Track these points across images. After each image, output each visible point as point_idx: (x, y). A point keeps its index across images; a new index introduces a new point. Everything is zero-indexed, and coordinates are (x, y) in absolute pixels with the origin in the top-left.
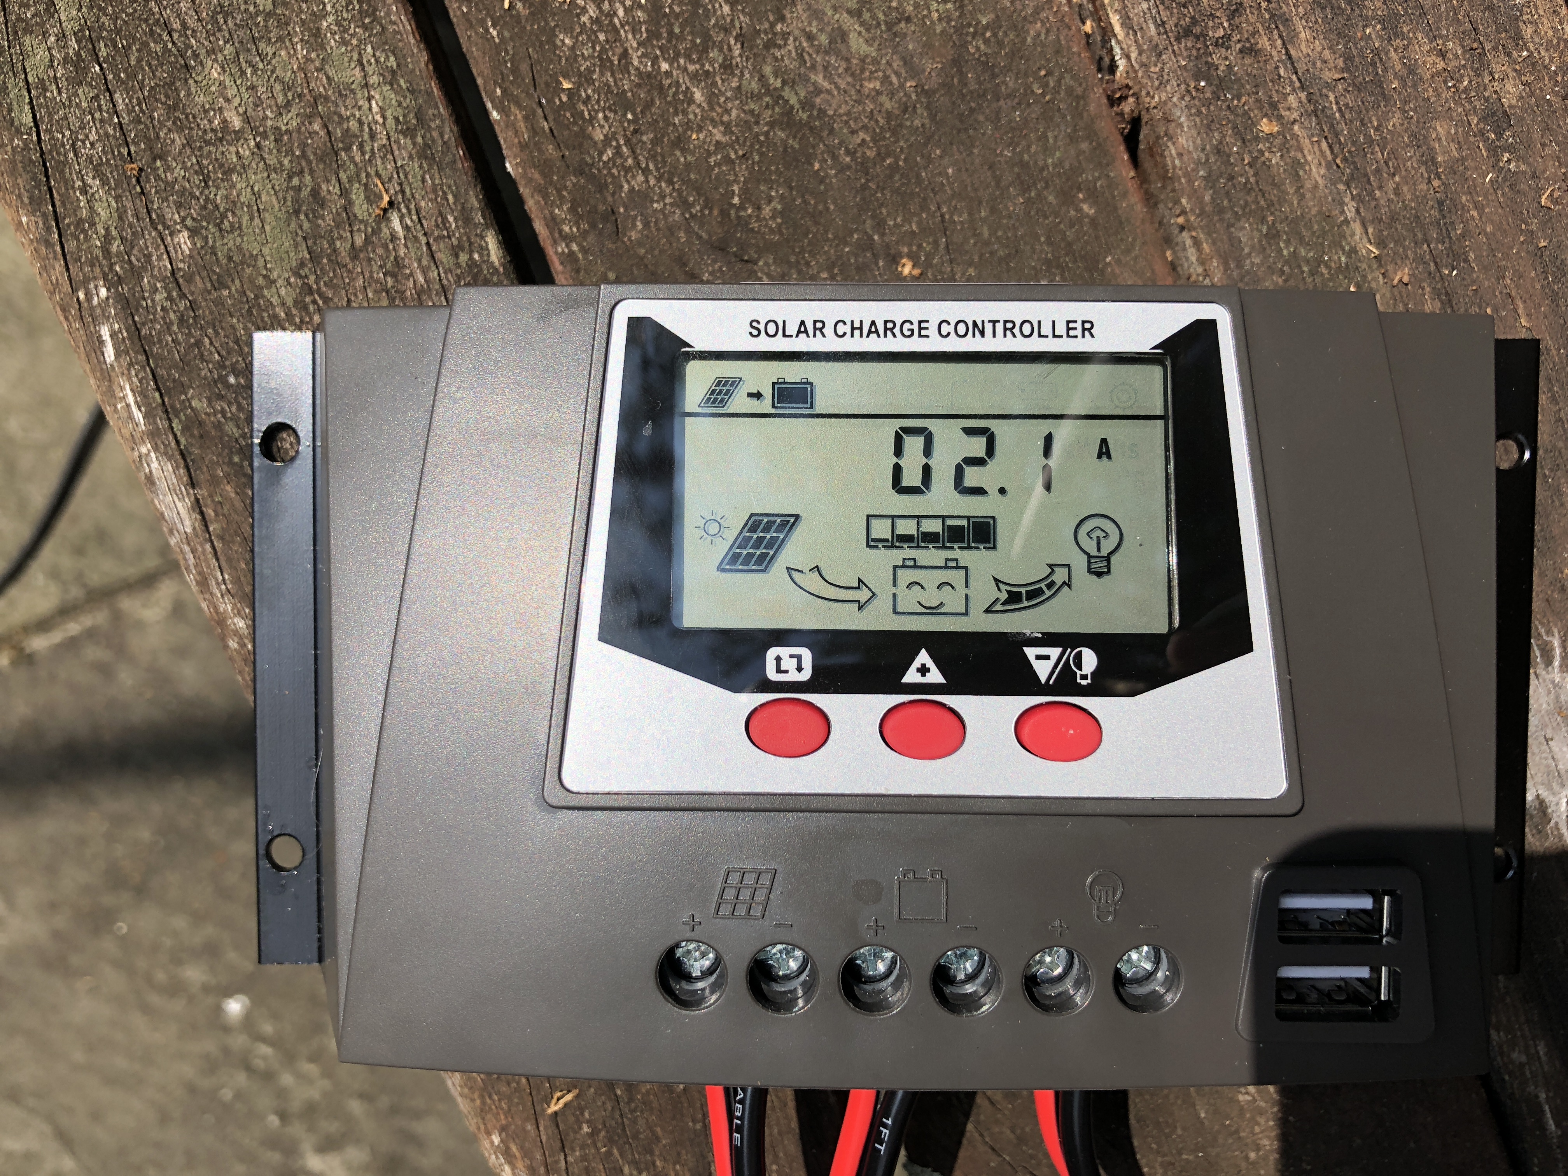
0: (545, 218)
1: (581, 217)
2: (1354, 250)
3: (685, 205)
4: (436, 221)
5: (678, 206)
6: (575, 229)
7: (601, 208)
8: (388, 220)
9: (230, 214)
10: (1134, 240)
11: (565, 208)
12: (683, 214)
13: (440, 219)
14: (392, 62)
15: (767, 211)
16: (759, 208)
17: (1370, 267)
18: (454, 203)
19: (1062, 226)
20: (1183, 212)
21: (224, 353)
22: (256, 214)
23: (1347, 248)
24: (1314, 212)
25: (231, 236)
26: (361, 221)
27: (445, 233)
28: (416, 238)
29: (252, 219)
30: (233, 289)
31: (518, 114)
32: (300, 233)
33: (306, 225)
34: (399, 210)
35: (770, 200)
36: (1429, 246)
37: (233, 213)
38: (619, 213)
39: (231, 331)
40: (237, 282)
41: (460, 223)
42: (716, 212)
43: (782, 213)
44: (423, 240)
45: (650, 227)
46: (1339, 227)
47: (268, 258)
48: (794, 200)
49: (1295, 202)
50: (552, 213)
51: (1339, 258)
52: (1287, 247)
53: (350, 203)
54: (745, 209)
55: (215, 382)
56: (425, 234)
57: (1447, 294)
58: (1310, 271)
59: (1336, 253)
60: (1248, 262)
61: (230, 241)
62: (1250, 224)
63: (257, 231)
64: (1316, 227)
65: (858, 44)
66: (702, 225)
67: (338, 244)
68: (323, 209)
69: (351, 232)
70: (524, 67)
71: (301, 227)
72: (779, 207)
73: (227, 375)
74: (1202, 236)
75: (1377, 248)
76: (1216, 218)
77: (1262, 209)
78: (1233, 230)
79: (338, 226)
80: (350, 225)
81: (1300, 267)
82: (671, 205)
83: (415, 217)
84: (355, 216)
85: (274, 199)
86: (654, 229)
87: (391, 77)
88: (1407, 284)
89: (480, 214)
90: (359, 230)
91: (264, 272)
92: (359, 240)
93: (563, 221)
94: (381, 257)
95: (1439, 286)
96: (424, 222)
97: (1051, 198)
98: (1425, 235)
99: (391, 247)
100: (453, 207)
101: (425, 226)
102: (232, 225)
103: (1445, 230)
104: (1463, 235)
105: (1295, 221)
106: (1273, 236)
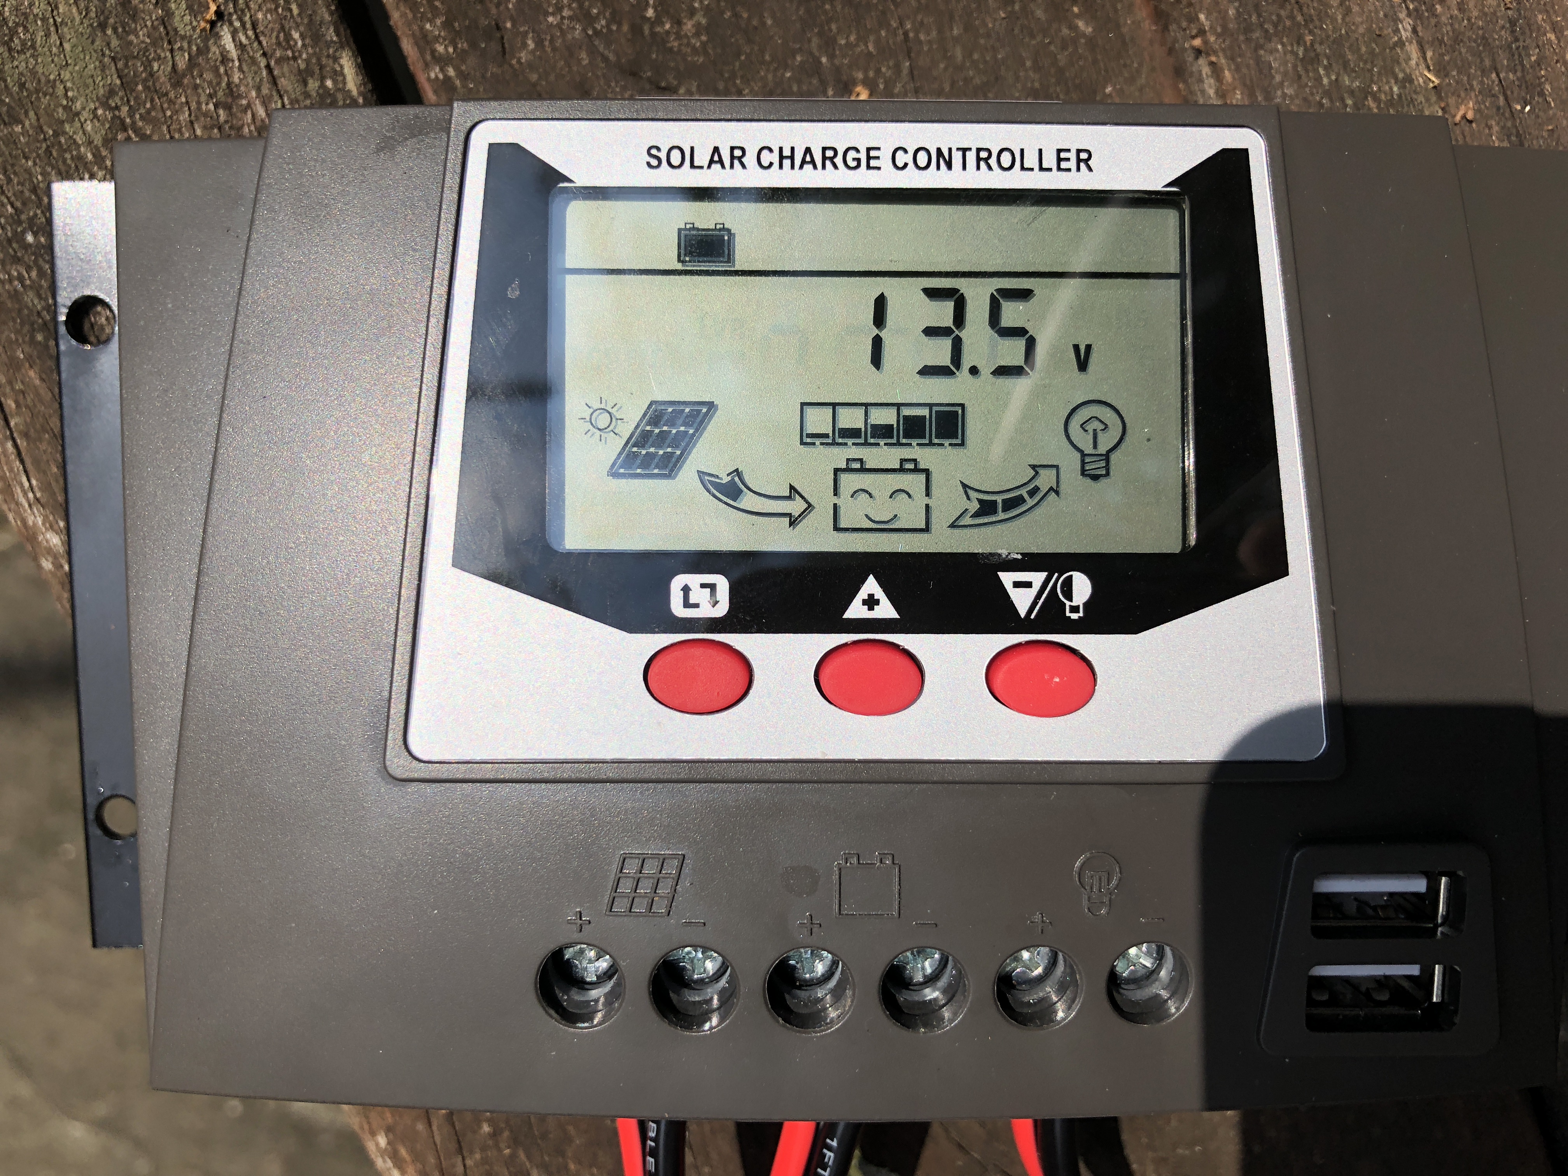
0: (413, 35)
1: (458, 33)
2: (1409, 79)
3: (588, 19)
4: (277, 37)
5: (579, 20)
6: (451, 50)
7: (484, 22)
8: (218, 37)
9: (20, 30)
10: (1141, 65)
11: (438, 22)
12: (584, 30)
13: (282, 35)
15: (689, 26)
16: (679, 23)
17: (1428, 100)
18: (299, 15)
19: (1052, 48)
20: (1201, 32)
21: (18, 204)
22: (52, 29)
23: (1401, 75)
24: (1361, 30)
25: (23, 57)
26: (183, 38)
27: (290, 53)
28: (253, 61)
29: (47, 35)
30: (27, 123)
32: (107, 52)
33: (115, 43)
34: (231, 24)
35: (692, 12)
36: (1498, 75)
37: (25, 27)
38: (506, 28)
39: (27, 176)
40: (32, 114)
41: (307, 41)
42: (625, 28)
43: (708, 29)
44: (263, 63)
45: (543, 46)
46: (1393, 48)
47: (69, 84)
48: (722, 13)
49: (1339, 17)
50: (422, 28)
51: (1391, 88)
52: (1328, 75)
53: (169, 14)
54: (662, 24)
55: (9, 241)
56: (264, 54)
57: (1518, 135)
58: (1355, 104)
59: (1388, 82)
60: (1279, 93)
61: (21, 63)
62: (1283, 45)
63: (54, 50)
64: (1364, 49)
66: (608, 44)
67: (156, 66)
68: (135, 21)
69: (172, 51)
71: (108, 44)
72: (704, 21)
73: (24, 232)
74: (1223, 61)
75: (1437, 76)
76: (1242, 38)
77: (1299, 25)
78: (1262, 52)
79: (154, 44)
80: (169, 42)
81: (1343, 100)
82: (570, 18)
83: (250, 33)
84: (175, 30)
85: (74, 10)
86: (549, 50)
88: (1470, 122)
89: (332, 29)
90: (181, 49)
91: (65, 102)
92: (182, 62)
93: (436, 39)
94: (210, 83)
95: (1509, 124)
96: (262, 38)
97: (1039, 13)
98: (1494, 60)
99: (222, 70)
100: (299, 20)
101: (264, 43)
102: (23, 43)
103: (1517, 55)
104: (1538, 63)
105: (1338, 42)
106: (1311, 60)
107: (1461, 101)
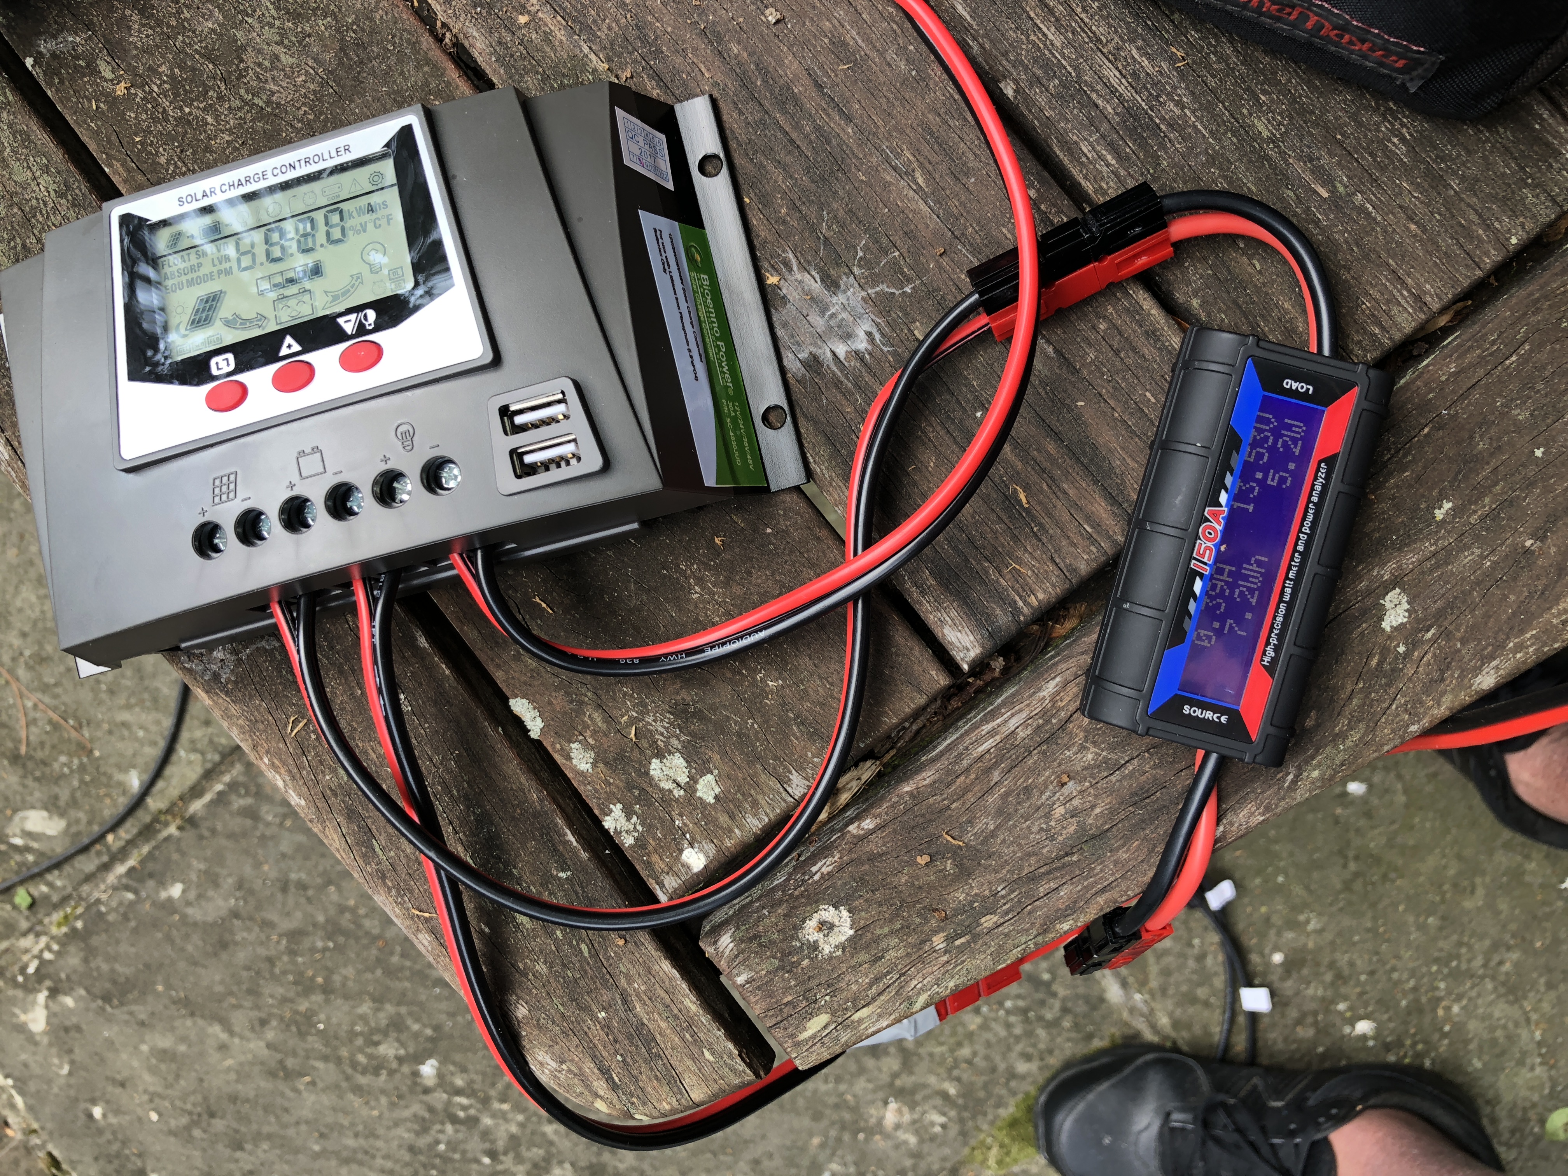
2: (595, 70)
14: (45, 161)
23: (591, 70)
31: (117, 165)
46: (583, 60)
51: (588, 77)
59: (585, 75)
64: (569, 65)
65: (286, 60)
70: (114, 138)
75: (608, 63)
77: (535, 66)
87: (46, 169)
103: (644, 39)
104: (656, 39)
105: (556, 66)
106: (546, 78)
107: (623, 70)
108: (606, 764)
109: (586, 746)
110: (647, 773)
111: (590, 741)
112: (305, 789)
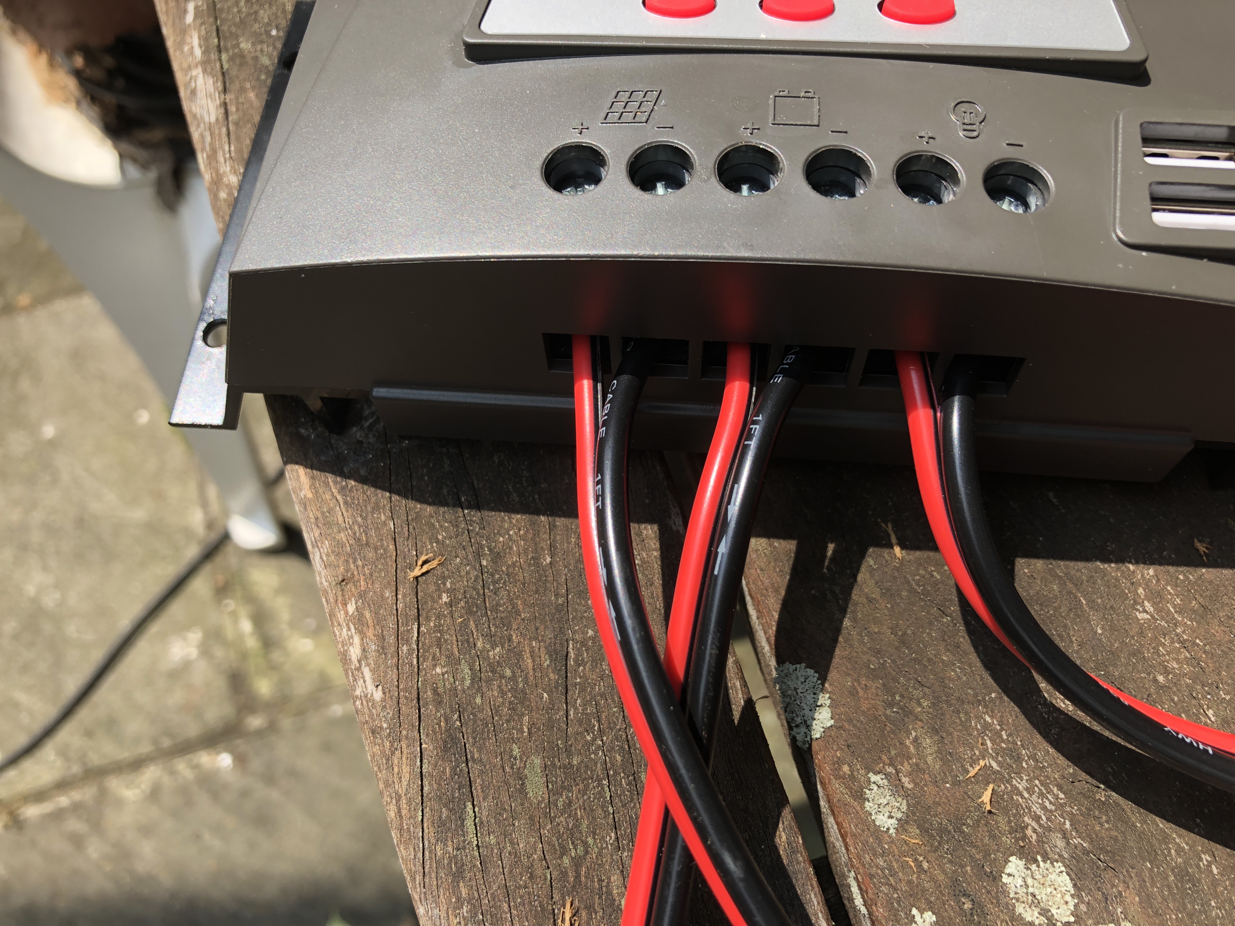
73: (271, 30)
108: (925, 831)
109: (897, 788)
110: (995, 878)
111: (905, 780)
112: (392, 675)
